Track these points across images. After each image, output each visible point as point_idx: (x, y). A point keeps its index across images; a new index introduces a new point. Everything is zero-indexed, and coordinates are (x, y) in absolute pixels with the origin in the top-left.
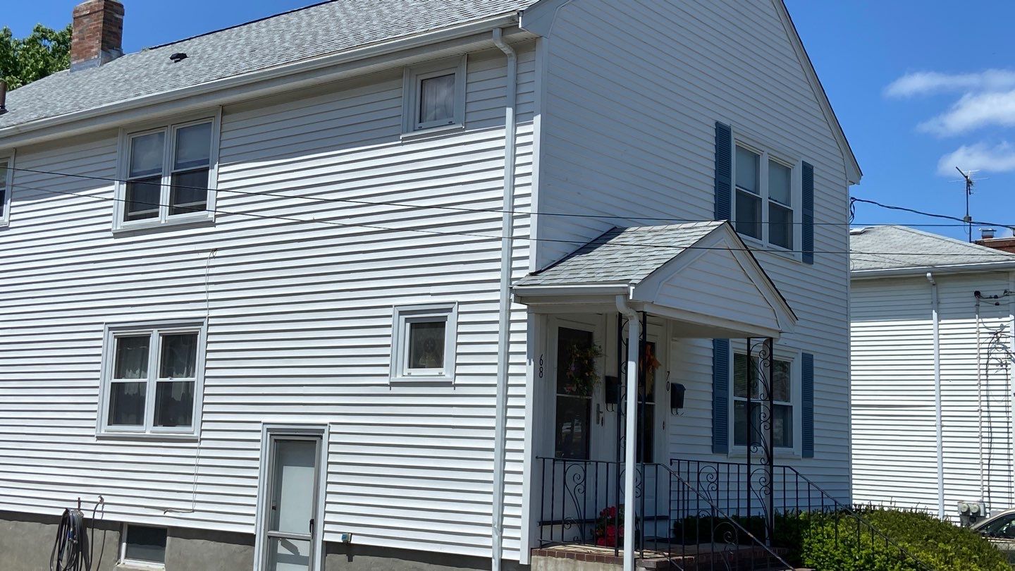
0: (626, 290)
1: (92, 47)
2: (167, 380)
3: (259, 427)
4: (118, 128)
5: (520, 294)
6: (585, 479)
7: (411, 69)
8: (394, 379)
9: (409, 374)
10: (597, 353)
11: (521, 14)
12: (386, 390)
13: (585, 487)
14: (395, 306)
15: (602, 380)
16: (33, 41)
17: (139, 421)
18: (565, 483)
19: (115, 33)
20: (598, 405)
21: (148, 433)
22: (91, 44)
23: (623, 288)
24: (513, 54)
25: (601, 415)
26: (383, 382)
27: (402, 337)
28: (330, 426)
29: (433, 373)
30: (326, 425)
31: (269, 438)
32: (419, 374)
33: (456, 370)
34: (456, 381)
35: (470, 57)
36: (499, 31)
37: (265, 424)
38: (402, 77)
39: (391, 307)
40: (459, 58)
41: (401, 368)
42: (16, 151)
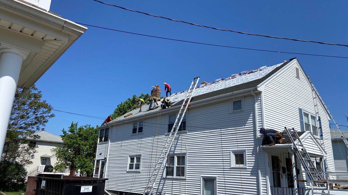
0: (291, 147)
2: (179, 166)
4: (166, 114)
5: (263, 148)
6: (283, 192)
7: (231, 100)
8: (231, 167)
9: (235, 166)
10: (280, 161)
11: (258, 87)
12: (229, 170)
13: (283, 194)
15: (282, 168)
17: (173, 175)
18: (278, 192)
19: (159, 95)
20: (281, 174)
21: (175, 178)
25: (282, 176)
26: (229, 167)
27: (233, 157)
28: (217, 177)
29: (241, 166)
30: (216, 177)
31: (203, 180)
32: (238, 166)
33: (247, 165)
34: (247, 167)
35: (245, 97)
36: (252, 91)
37: (202, 176)
38: (229, 101)
39: (230, 150)
40: (242, 97)
41: (233, 164)
42: (145, 119)
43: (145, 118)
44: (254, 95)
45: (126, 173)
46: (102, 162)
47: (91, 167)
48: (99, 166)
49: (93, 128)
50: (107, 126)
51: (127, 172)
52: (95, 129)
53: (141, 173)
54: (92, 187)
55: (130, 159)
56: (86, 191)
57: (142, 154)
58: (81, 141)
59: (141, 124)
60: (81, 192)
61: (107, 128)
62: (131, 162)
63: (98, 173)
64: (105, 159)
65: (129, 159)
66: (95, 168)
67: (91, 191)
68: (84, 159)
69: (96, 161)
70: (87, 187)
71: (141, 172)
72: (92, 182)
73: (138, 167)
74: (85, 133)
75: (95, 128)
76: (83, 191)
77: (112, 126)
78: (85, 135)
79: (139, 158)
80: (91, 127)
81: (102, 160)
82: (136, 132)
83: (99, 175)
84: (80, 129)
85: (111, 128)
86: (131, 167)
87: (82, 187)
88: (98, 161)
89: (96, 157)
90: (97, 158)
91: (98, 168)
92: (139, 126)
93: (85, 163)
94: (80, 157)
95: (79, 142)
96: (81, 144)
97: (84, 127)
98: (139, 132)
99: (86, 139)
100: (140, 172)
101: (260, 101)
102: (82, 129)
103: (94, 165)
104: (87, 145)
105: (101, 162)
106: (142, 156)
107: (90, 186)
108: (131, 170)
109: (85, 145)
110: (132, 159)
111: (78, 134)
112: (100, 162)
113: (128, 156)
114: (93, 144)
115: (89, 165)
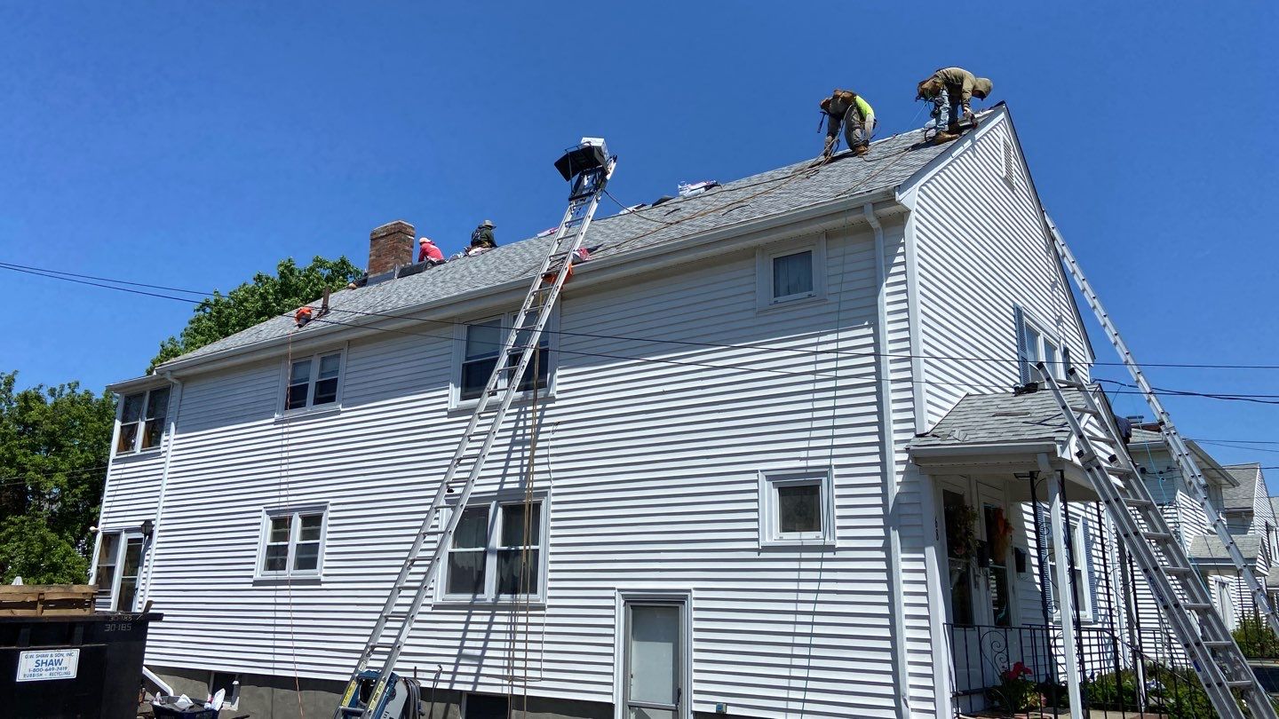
0: (1051, 449)
1: (387, 263)
2: (507, 548)
3: (611, 593)
4: (453, 317)
5: (918, 455)
6: (1007, 646)
7: (763, 249)
8: (762, 543)
9: (781, 538)
11: (897, 188)
12: (754, 555)
14: (761, 471)
16: (312, 269)
17: (479, 590)
18: (981, 650)
19: (408, 251)
21: (489, 601)
22: (387, 260)
23: (1048, 445)
24: (881, 229)
26: (754, 545)
27: (770, 501)
28: (693, 592)
29: (809, 537)
30: (689, 591)
31: (625, 605)
32: (793, 538)
33: (839, 533)
34: (839, 544)
35: (829, 235)
36: (870, 206)
37: (619, 590)
38: (754, 256)
39: (756, 471)
40: (817, 235)
41: (772, 532)
42: (350, 343)
43: (349, 341)
44: (875, 224)
45: (250, 587)
46: (130, 541)
47: (74, 568)
48: (114, 560)
49: (87, 399)
50: (160, 377)
51: (256, 583)
52: (97, 400)
53: (324, 586)
54: (76, 653)
55: (271, 522)
56: (45, 676)
57: (332, 501)
58: (29, 452)
59: (330, 366)
60: (20, 678)
61: (161, 385)
62: (275, 537)
63: (109, 593)
64: (147, 528)
65: (267, 525)
66: (93, 570)
67: (73, 675)
68: (44, 531)
69: (99, 537)
70: (50, 655)
71: (323, 579)
72: (79, 631)
73: (308, 558)
74: (48, 418)
75: (99, 395)
76: (27, 673)
77: (184, 380)
78: (48, 427)
79: (312, 522)
80: (80, 391)
81: (128, 531)
82: (302, 405)
83: (112, 601)
84: (25, 397)
85: (180, 386)
86: (275, 559)
87: (23, 654)
88: (111, 539)
89: (102, 521)
90: (104, 525)
91: (111, 570)
92: (322, 375)
93: (47, 550)
94: (23, 522)
95: (21, 459)
96: (28, 466)
97: (44, 392)
98: (318, 401)
99: (54, 444)
100: (318, 582)
101: (902, 268)
102: (39, 398)
103: (89, 559)
104: (56, 470)
105: (124, 538)
106: (330, 508)
107: (65, 652)
108: (273, 575)
109: (49, 474)
110: (281, 525)
111: (18, 422)
112: (118, 540)
113: (261, 511)
114: (87, 465)
115: (68, 559)
